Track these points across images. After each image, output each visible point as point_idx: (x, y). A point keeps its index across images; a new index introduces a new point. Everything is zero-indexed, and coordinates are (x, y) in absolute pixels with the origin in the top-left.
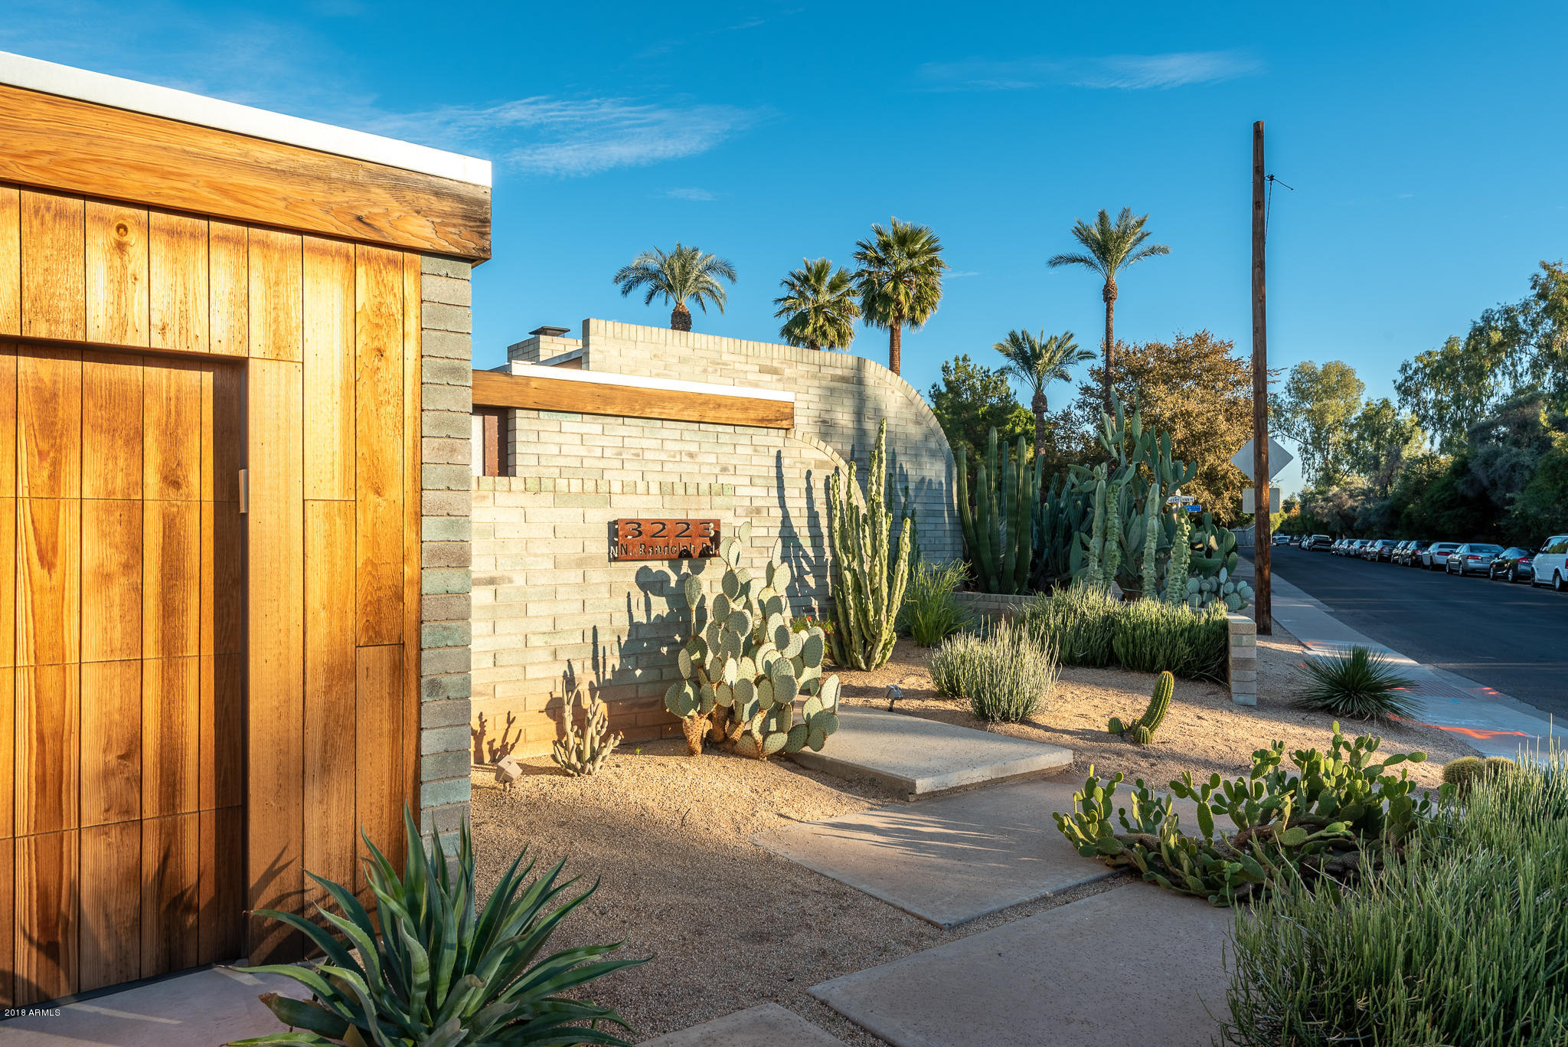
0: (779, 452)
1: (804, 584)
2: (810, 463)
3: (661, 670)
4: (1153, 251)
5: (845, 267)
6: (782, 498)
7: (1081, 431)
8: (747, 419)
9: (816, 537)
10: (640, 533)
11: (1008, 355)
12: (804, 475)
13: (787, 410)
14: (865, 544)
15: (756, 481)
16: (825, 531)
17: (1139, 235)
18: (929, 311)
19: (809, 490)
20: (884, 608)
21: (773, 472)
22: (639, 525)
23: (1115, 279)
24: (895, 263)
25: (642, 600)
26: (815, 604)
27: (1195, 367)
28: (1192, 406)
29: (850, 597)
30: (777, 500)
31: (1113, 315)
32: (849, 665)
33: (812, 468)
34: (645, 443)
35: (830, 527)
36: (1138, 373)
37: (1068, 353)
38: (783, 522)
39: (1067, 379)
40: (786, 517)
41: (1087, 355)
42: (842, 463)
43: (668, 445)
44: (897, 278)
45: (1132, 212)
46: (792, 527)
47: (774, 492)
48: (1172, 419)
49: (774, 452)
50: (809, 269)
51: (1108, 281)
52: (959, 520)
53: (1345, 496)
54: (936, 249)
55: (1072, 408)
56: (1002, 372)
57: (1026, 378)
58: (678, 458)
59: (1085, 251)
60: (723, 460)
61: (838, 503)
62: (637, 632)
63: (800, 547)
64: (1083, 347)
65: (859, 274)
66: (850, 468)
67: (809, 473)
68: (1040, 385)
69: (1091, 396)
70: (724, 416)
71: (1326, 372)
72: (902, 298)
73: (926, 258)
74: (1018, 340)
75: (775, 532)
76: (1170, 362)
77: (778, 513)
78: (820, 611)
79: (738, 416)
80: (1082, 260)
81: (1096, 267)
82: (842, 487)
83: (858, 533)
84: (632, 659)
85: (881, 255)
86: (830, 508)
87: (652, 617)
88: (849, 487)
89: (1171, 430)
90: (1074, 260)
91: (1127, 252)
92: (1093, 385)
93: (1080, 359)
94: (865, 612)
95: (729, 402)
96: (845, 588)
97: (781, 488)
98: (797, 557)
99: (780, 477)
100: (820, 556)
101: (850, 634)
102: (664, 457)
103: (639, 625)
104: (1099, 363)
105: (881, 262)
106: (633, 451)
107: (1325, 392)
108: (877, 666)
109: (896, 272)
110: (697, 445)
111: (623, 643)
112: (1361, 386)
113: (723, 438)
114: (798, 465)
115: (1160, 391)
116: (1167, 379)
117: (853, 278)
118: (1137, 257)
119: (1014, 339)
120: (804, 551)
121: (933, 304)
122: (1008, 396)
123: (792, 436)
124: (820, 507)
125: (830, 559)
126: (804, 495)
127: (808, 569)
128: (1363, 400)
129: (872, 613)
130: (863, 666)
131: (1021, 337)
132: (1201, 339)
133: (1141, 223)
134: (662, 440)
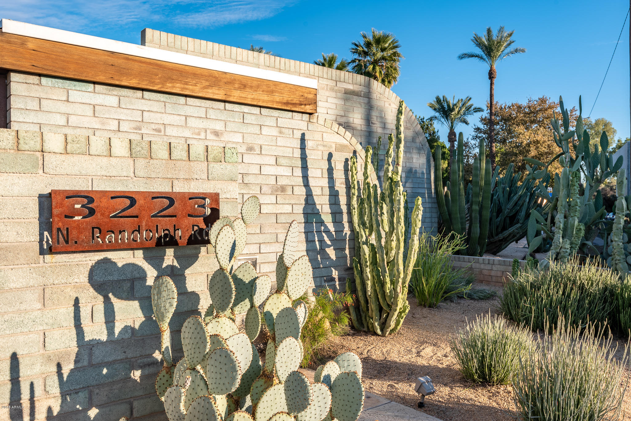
0: (303, 135)
1: (326, 257)
2: (331, 147)
3: (131, 404)
4: (516, 51)
5: (345, 58)
6: (305, 177)
7: (474, 152)
8: (273, 101)
9: (336, 214)
10: (92, 212)
11: (435, 109)
12: (326, 157)
13: (311, 96)
14: (382, 221)
15: (281, 161)
16: (344, 208)
17: (508, 42)
18: (393, 82)
19: (330, 170)
20: (400, 281)
21: (298, 153)
22: (91, 200)
23: (495, 67)
24: (374, 54)
25: (100, 307)
26: (335, 274)
27: (540, 116)
28: (539, 138)
29: (368, 270)
30: (301, 179)
31: (494, 87)
32: (366, 329)
33: (333, 150)
34: (168, 119)
35: (349, 204)
36: (507, 119)
37: (468, 109)
38: (306, 200)
39: (467, 123)
40: (309, 195)
41: (479, 110)
42: (359, 148)
43: (192, 122)
44: (375, 63)
45: (505, 29)
46: (314, 204)
47: (298, 172)
48: (528, 145)
49: (298, 135)
50: (325, 60)
51: (491, 68)
52: (435, 200)
53: (608, 189)
54: (396, 47)
55: (470, 140)
56: (431, 119)
57: (445, 123)
58: (202, 136)
59: (478, 51)
60: (249, 140)
61: (356, 183)
62: (90, 355)
63: (322, 223)
64: (476, 105)
65: (354, 61)
66: (367, 151)
67: (330, 155)
68: (452, 126)
69: (481, 132)
70: (249, 96)
71: (597, 123)
72: (378, 74)
73: (391, 52)
74: (440, 101)
75: (299, 209)
76: (526, 113)
77: (301, 191)
78: (340, 279)
79: (263, 98)
80: (477, 56)
81: (484, 60)
82: (359, 169)
83: (376, 211)
84: (82, 395)
85: (366, 49)
86: (349, 188)
87: (117, 331)
88: (366, 168)
89: (528, 151)
90: (472, 56)
91: (502, 52)
92: (481, 126)
93: (475, 112)
94: (382, 284)
95: (255, 83)
96: (363, 262)
97: (305, 168)
98: (319, 232)
99: (304, 158)
100: (339, 230)
101: (367, 302)
102: (187, 134)
103: (95, 344)
104: (485, 114)
105: (366, 54)
106: (153, 126)
107: (596, 134)
108: (392, 331)
109: (374, 60)
110: (222, 124)
111: (66, 372)
112: (615, 131)
113: (249, 119)
114: (321, 148)
115: (521, 129)
116: (524, 123)
117: (349, 63)
118: (508, 54)
119: (438, 100)
120: (326, 227)
121: (395, 78)
122: (434, 133)
123: (315, 120)
124: (340, 187)
125: (349, 233)
126: (326, 175)
127: (329, 243)
128: (616, 139)
129: (388, 285)
130: (379, 332)
131: (442, 99)
132: (543, 101)
133: (510, 35)
134: (186, 117)
